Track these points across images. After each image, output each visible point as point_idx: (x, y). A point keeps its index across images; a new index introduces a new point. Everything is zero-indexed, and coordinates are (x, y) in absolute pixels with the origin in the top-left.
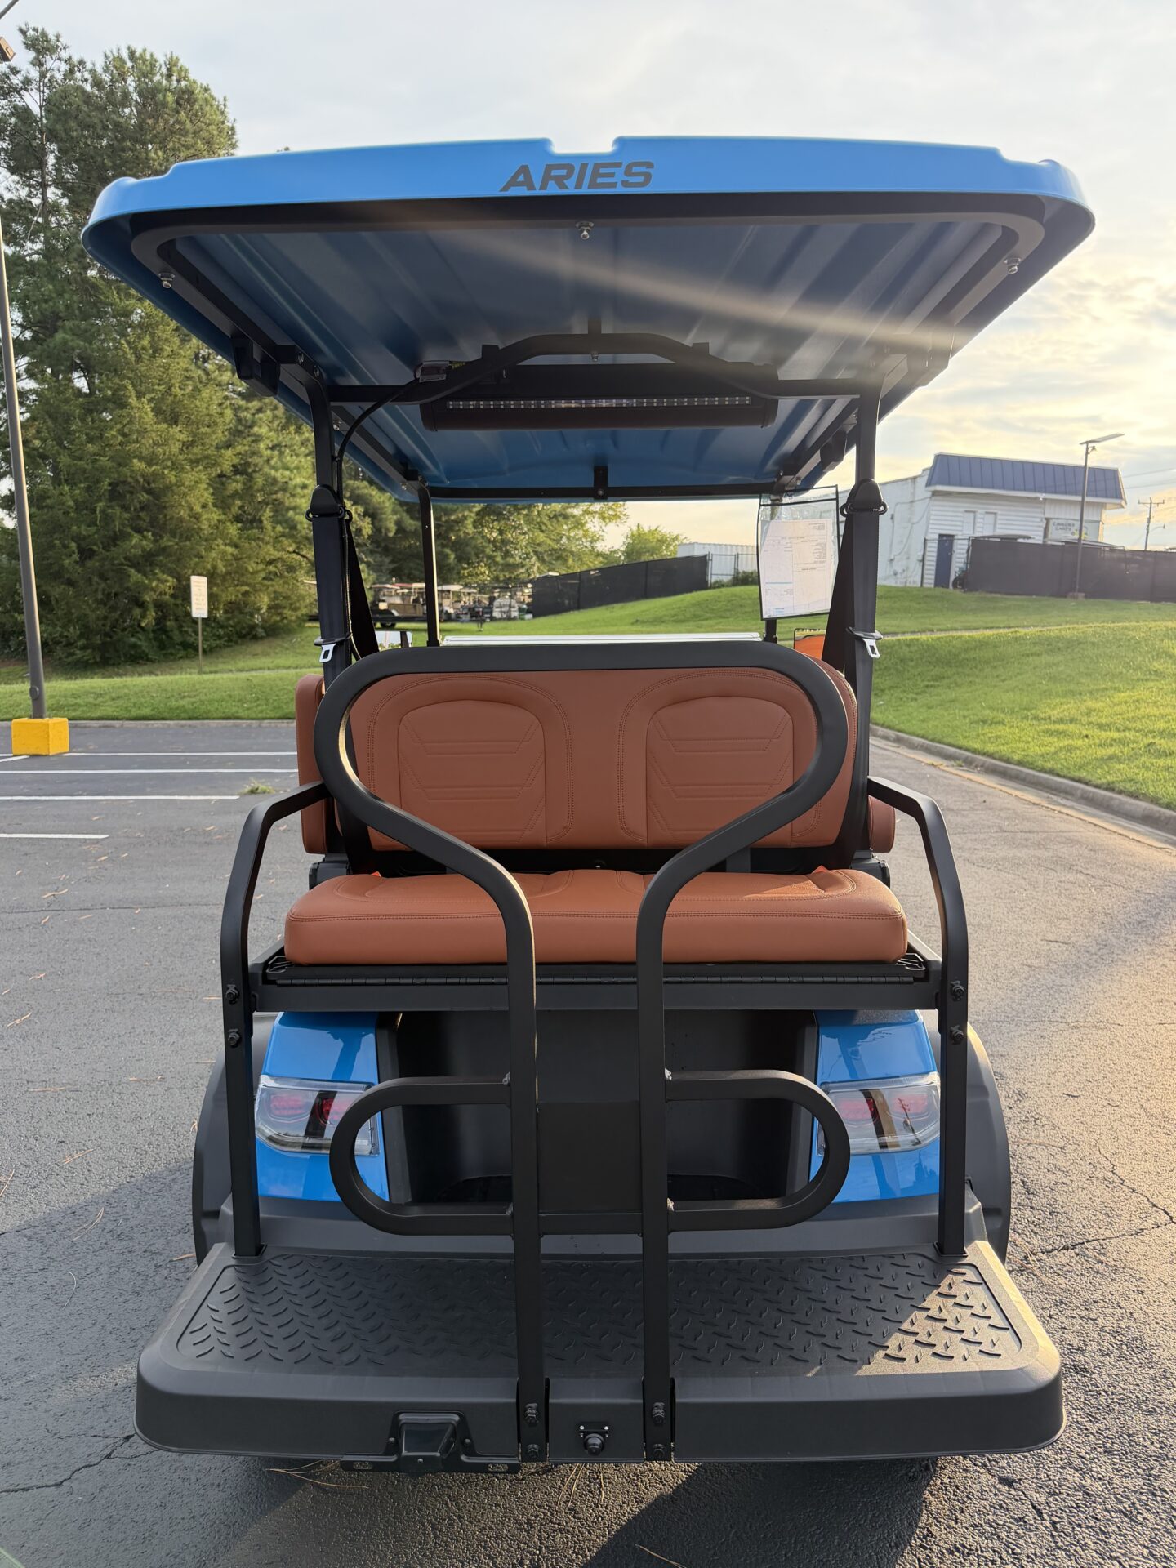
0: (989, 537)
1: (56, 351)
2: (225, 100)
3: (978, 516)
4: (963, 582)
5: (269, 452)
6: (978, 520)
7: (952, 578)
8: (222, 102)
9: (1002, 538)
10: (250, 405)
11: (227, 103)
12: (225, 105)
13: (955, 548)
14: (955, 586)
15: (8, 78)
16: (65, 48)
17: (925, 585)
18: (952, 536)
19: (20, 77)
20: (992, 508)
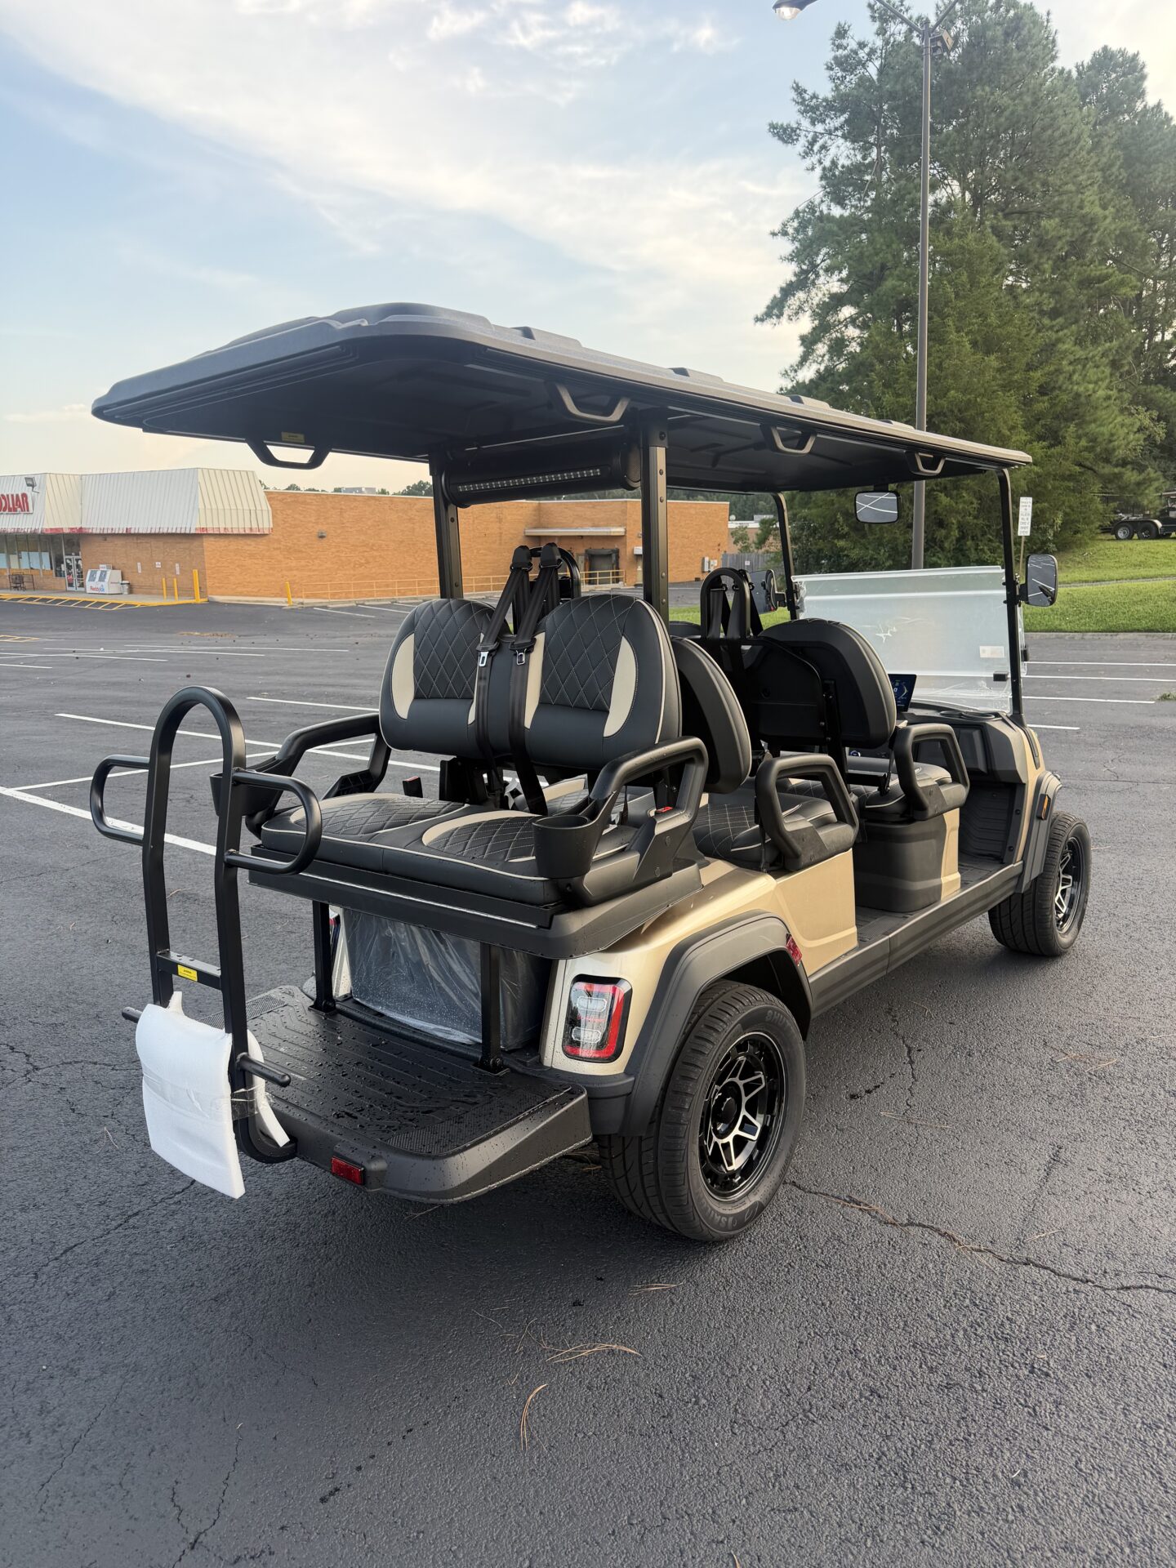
1: (885, 298)
2: (1048, 14)
5: (1071, 368)
8: (1045, 17)
10: (1054, 323)
11: (1051, 17)
12: (1048, 21)
15: (857, 54)
16: (907, 11)
19: (867, 50)
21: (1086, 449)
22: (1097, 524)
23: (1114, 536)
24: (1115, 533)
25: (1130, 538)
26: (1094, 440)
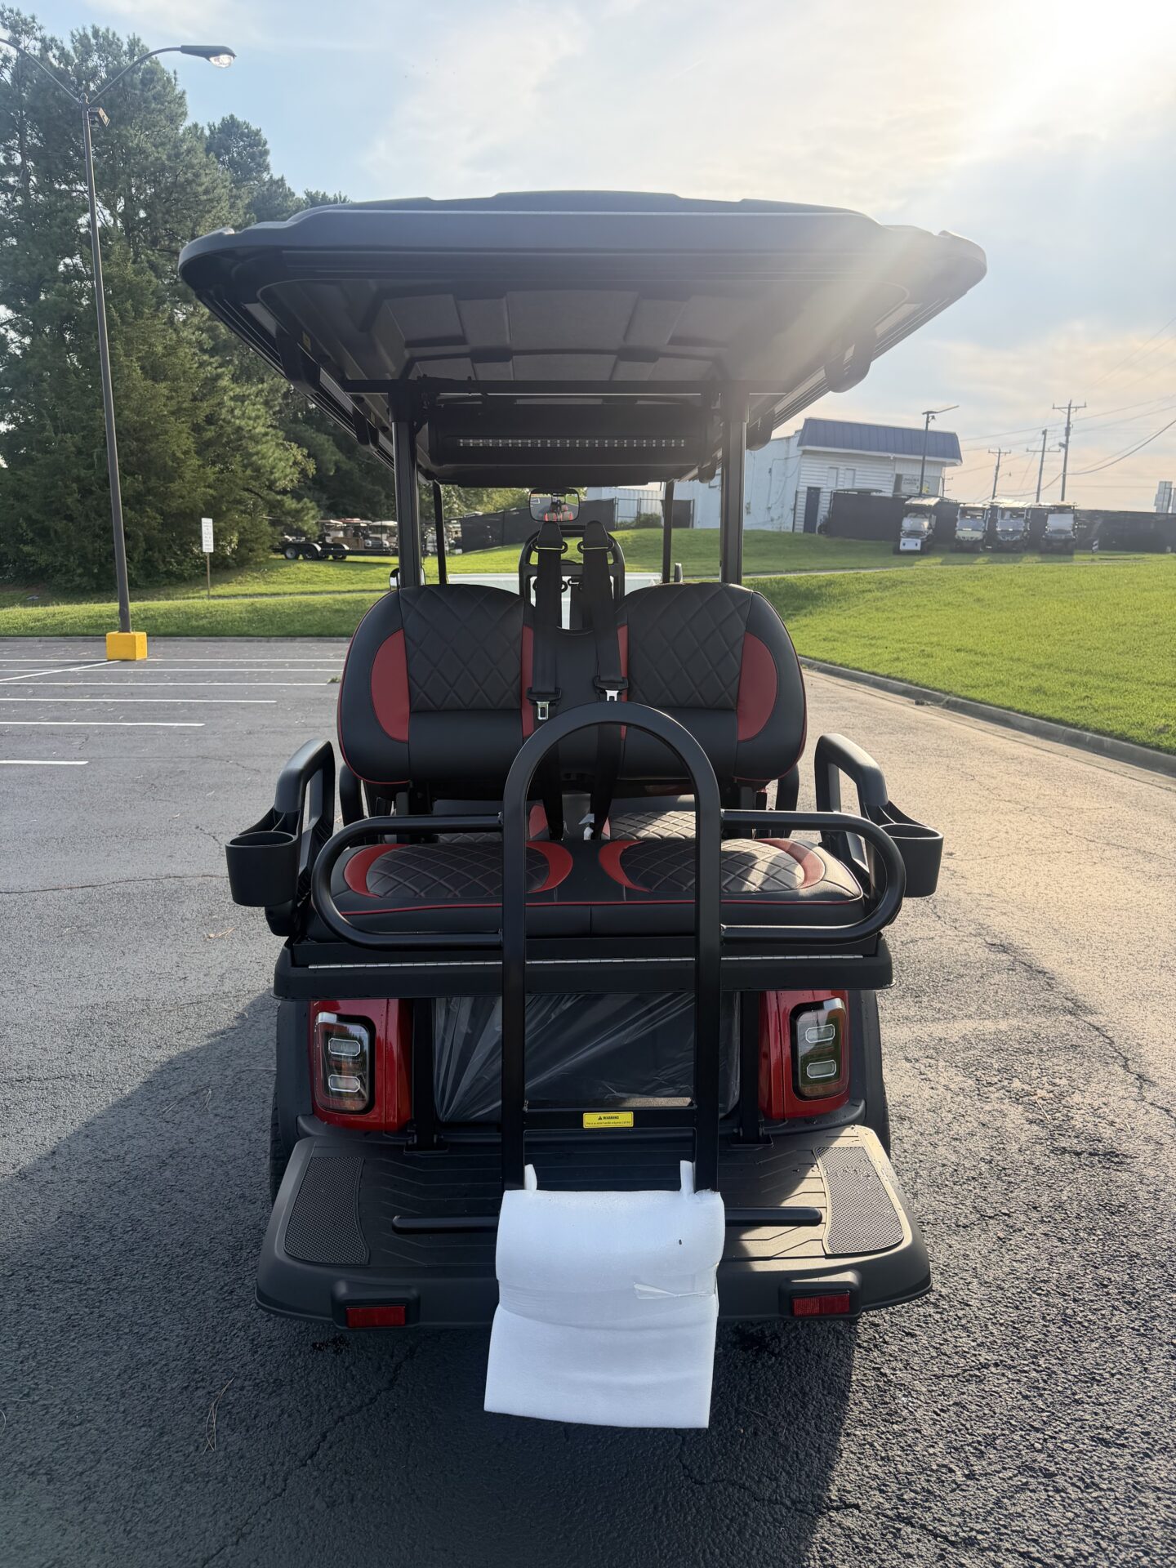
0: (848, 490)
2: (175, 73)
3: (841, 471)
4: (826, 528)
5: (232, 403)
6: (841, 475)
7: (818, 524)
8: (172, 75)
9: (860, 491)
10: (212, 360)
11: (178, 76)
12: (175, 79)
13: (821, 500)
14: (820, 532)
16: (40, 29)
17: (796, 531)
18: (819, 489)
20: (853, 465)
21: (251, 478)
22: (269, 544)
23: (283, 556)
24: (283, 552)
25: (296, 558)
26: (257, 469)
